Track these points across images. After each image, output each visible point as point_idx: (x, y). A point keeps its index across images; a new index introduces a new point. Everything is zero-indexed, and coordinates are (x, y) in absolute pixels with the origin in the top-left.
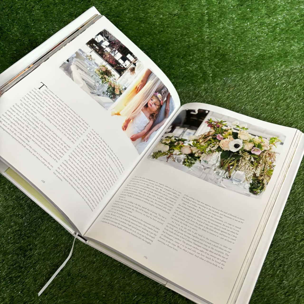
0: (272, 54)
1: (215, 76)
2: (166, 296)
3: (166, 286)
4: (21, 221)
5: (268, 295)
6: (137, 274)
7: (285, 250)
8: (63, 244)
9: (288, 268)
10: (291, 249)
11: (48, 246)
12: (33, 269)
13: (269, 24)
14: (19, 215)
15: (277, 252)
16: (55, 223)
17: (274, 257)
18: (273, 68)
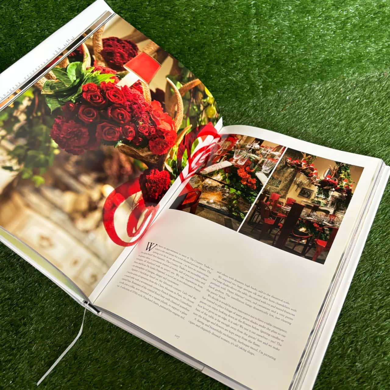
0: (341, 59)
1: (266, 88)
2: (203, 384)
3: (203, 372)
4: (11, 286)
5: (336, 382)
6: (164, 355)
7: (358, 322)
8: (67, 316)
9: (361, 346)
10: (365, 320)
11: (48, 319)
12: (28, 351)
13: (337, 19)
14: (9, 278)
15: (348, 325)
16: (57, 288)
17: (344, 332)
18: (343, 76)
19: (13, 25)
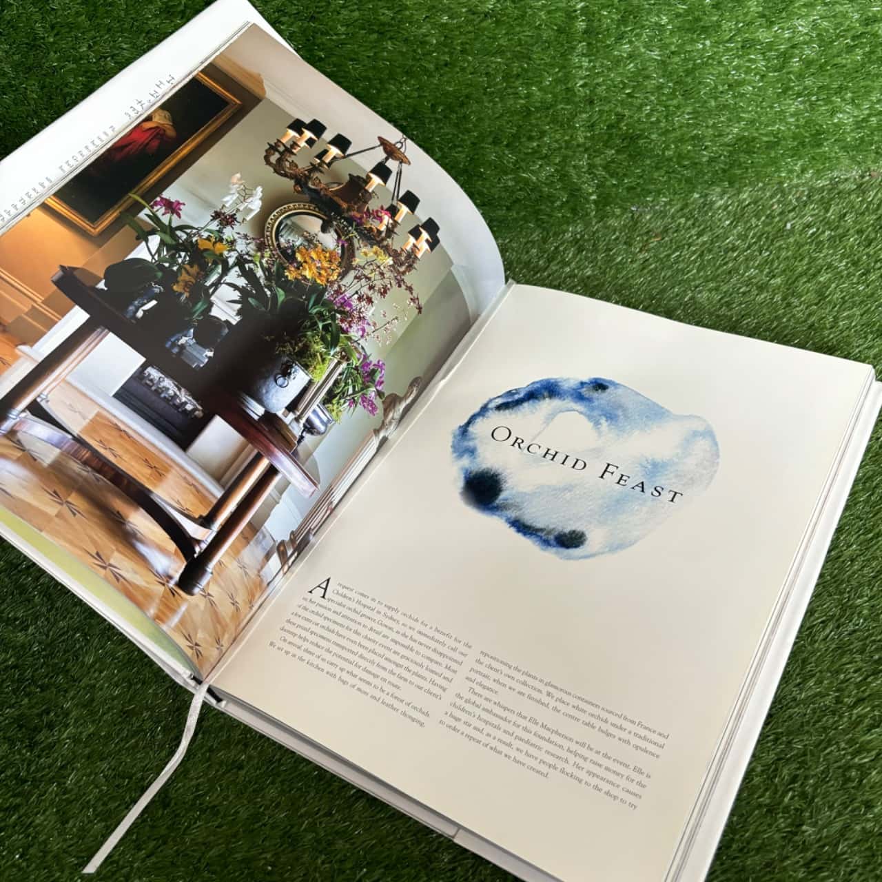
0: (775, 137)
1: (604, 201)
2: (454, 869)
3: (456, 841)
4: (21, 637)
5: (758, 868)
6: (368, 800)
7: (808, 732)
8: (147, 709)
9: (815, 786)
10: (825, 729)
11: (104, 714)
12: (59, 785)
13: (770, 46)
14: (16, 619)
15: (784, 738)
16: (126, 645)
17: (776, 754)
18: (780, 177)
19: (34, 44)
